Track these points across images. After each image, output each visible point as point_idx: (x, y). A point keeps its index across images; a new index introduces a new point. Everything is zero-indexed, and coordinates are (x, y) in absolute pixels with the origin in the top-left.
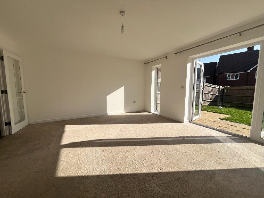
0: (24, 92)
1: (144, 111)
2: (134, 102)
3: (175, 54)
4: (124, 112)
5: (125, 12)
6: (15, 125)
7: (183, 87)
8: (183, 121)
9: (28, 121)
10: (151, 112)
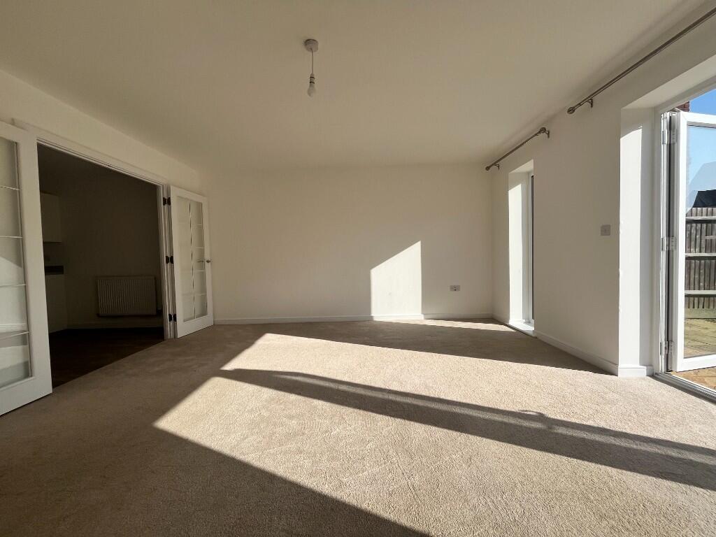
0: (208, 262)
1: (492, 320)
2: (455, 288)
3: (571, 110)
4: (422, 317)
5: (315, 40)
6: (184, 321)
7: (610, 230)
8: (611, 366)
9: (214, 318)
10: (511, 323)
